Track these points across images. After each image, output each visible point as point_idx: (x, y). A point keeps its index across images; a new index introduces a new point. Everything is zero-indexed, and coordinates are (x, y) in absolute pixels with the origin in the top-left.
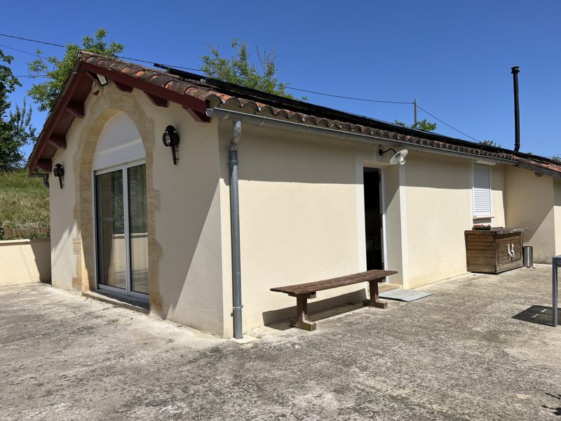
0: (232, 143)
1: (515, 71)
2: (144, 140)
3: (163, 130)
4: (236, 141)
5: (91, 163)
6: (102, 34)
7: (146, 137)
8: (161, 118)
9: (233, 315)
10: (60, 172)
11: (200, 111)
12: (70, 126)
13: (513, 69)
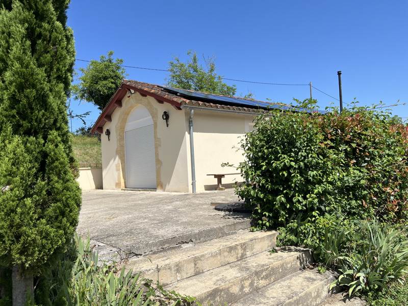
0: (190, 117)
1: (339, 74)
2: (153, 117)
3: (162, 113)
4: (192, 117)
5: (124, 128)
6: (111, 54)
7: (154, 116)
8: (161, 108)
9: (192, 184)
10: (108, 133)
11: (178, 106)
12: (113, 111)
13: (338, 72)
